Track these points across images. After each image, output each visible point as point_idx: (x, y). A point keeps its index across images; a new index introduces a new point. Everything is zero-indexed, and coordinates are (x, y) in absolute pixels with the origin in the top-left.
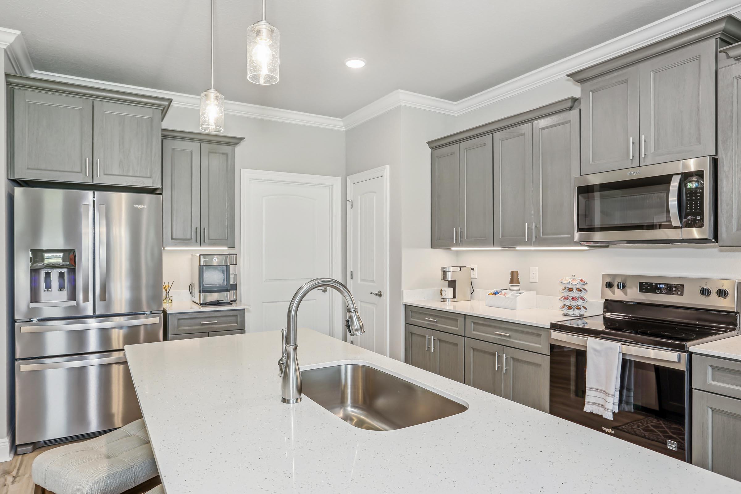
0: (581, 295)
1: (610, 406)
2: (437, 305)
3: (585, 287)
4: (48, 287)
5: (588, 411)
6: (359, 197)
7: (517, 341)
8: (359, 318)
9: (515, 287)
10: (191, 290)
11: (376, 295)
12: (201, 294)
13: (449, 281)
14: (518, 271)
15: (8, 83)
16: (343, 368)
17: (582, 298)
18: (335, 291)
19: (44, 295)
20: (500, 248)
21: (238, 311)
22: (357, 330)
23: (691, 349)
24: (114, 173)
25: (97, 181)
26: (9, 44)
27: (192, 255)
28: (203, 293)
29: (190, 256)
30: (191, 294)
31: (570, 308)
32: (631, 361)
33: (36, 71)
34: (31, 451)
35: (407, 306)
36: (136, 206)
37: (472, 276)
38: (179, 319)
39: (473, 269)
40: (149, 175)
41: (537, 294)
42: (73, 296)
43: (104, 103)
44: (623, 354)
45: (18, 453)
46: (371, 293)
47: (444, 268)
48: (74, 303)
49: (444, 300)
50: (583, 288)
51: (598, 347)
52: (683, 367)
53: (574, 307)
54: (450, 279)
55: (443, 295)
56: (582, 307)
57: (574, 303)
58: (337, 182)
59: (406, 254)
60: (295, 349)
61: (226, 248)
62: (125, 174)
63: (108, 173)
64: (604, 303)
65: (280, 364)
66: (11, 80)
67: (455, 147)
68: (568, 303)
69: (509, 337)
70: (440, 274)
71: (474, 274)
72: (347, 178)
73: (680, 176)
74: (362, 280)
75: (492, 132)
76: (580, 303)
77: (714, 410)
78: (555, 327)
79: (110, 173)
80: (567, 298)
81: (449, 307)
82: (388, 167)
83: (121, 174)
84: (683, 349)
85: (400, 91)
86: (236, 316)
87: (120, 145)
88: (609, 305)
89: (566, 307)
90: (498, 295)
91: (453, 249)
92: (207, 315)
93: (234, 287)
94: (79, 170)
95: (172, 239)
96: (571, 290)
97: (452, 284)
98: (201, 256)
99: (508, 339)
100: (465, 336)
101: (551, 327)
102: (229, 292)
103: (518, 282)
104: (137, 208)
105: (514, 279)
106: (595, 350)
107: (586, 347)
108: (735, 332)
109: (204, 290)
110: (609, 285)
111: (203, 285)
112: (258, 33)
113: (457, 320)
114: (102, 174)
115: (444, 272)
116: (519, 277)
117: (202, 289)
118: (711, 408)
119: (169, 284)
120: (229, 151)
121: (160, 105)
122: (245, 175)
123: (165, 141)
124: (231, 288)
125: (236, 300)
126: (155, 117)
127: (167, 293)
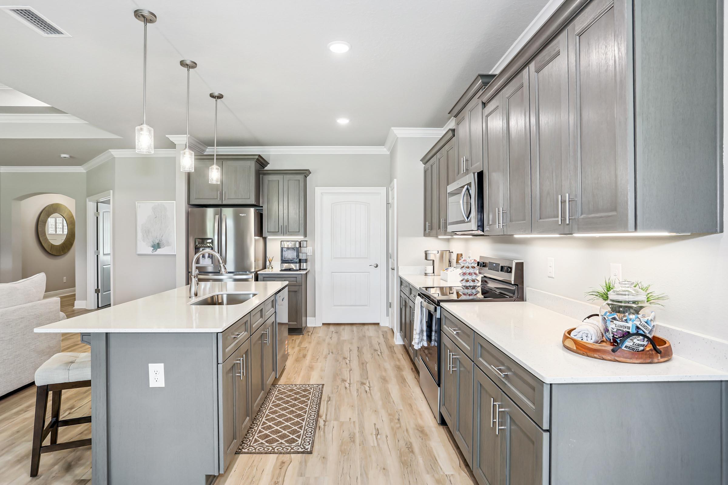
0: (475, 271)
31: (467, 281)
33: (208, 147)
53: (470, 280)
56: (475, 280)
57: (470, 277)
68: (466, 277)
80: (464, 274)
89: (464, 281)
119: (271, 258)
120: (301, 177)
121: (254, 159)
122: (318, 191)
123: (264, 176)
124: (300, 261)
125: (306, 269)
126: (252, 165)
127: (270, 263)
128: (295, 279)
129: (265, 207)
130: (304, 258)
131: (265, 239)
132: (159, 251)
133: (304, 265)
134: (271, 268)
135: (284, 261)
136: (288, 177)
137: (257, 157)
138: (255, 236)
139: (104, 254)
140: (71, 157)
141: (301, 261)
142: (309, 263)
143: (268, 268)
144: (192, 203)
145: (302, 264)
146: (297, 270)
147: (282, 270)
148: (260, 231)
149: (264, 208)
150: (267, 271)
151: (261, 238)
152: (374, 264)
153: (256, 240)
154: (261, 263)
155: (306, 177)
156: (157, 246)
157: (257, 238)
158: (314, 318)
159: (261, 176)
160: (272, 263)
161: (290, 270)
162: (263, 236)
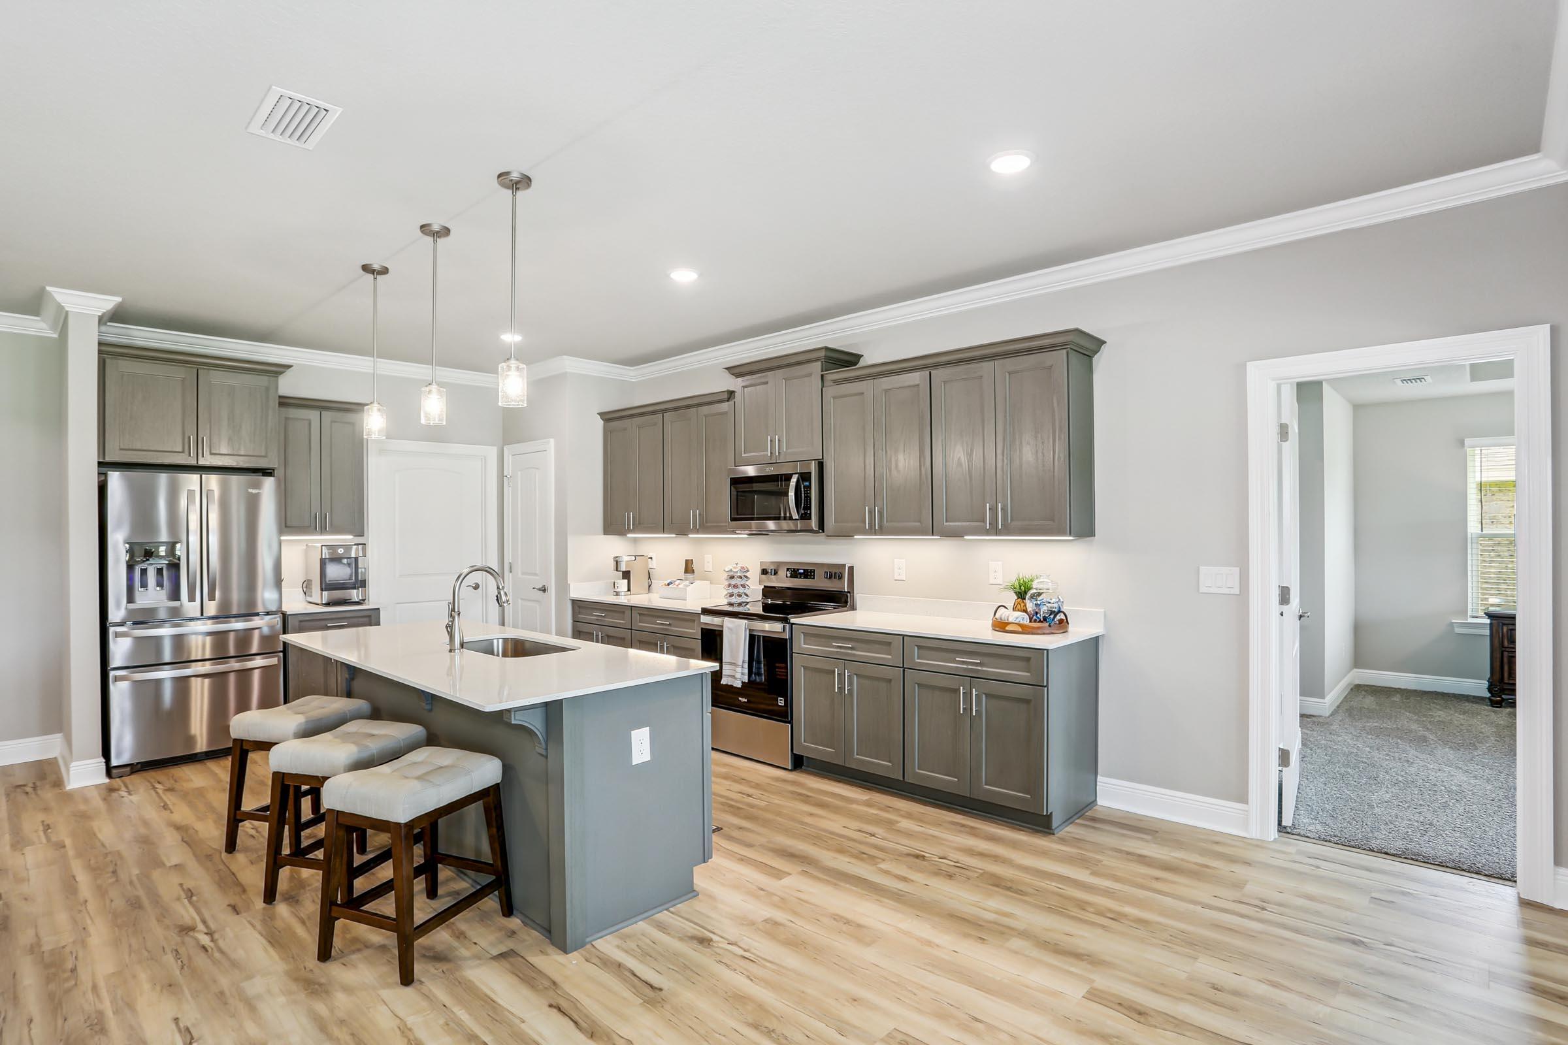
1: (738, 675)
2: (610, 599)
3: (747, 574)
4: (144, 585)
5: (724, 683)
6: (519, 473)
7: (677, 629)
8: (506, 594)
9: (690, 576)
10: (305, 589)
11: (540, 590)
12: (324, 592)
13: (624, 572)
14: (692, 560)
15: (100, 352)
16: (495, 641)
17: (743, 586)
18: (488, 574)
19: (139, 592)
20: (674, 536)
21: (373, 611)
22: (504, 603)
23: (792, 621)
24: (222, 452)
25: (202, 462)
26: (105, 311)
27: (307, 545)
28: (325, 591)
29: (305, 547)
30: (305, 593)
32: (759, 636)
34: (129, 773)
35: (574, 601)
36: (250, 490)
37: (650, 566)
38: (301, 621)
39: (651, 558)
40: (263, 454)
41: (711, 583)
42: (175, 595)
43: (211, 371)
44: (750, 630)
45: (113, 775)
46: (534, 588)
47: (617, 557)
48: (176, 604)
49: (617, 594)
50: (744, 576)
51: (730, 625)
52: (787, 636)
54: (624, 570)
55: (616, 587)
58: (492, 452)
59: (572, 543)
60: (459, 614)
61: (351, 537)
62: (236, 453)
63: (215, 452)
64: (763, 589)
65: (447, 627)
66: (103, 348)
67: (628, 422)
69: (669, 625)
70: (612, 564)
71: (652, 564)
72: (505, 448)
73: (797, 475)
74: (523, 573)
75: (662, 411)
76: (741, 590)
77: (805, 668)
78: (706, 611)
79: (217, 452)
81: (623, 600)
82: (552, 441)
83: (230, 453)
84: (785, 620)
85: (565, 357)
86: (369, 616)
87: (229, 419)
88: (768, 592)
90: (670, 586)
91: (629, 535)
92: (334, 616)
93: (363, 584)
94: (180, 450)
95: (286, 526)
96: (732, 577)
97: (626, 575)
98: (323, 547)
99: (669, 628)
100: (631, 629)
101: (702, 612)
102: (358, 589)
103: (693, 572)
104: (252, 493)
105: (689, 568)
106: (729, 628)
107: (722, 626)
108: (845, 609)
109: (326, 586)
110: (764, 572)
111: (325, 581)
112: (430, 391)
113: (624, 612)
114: (208, 453)
115: (617, 562)
116: (694, 566)
117: (325, 585)
118: (803, 666)
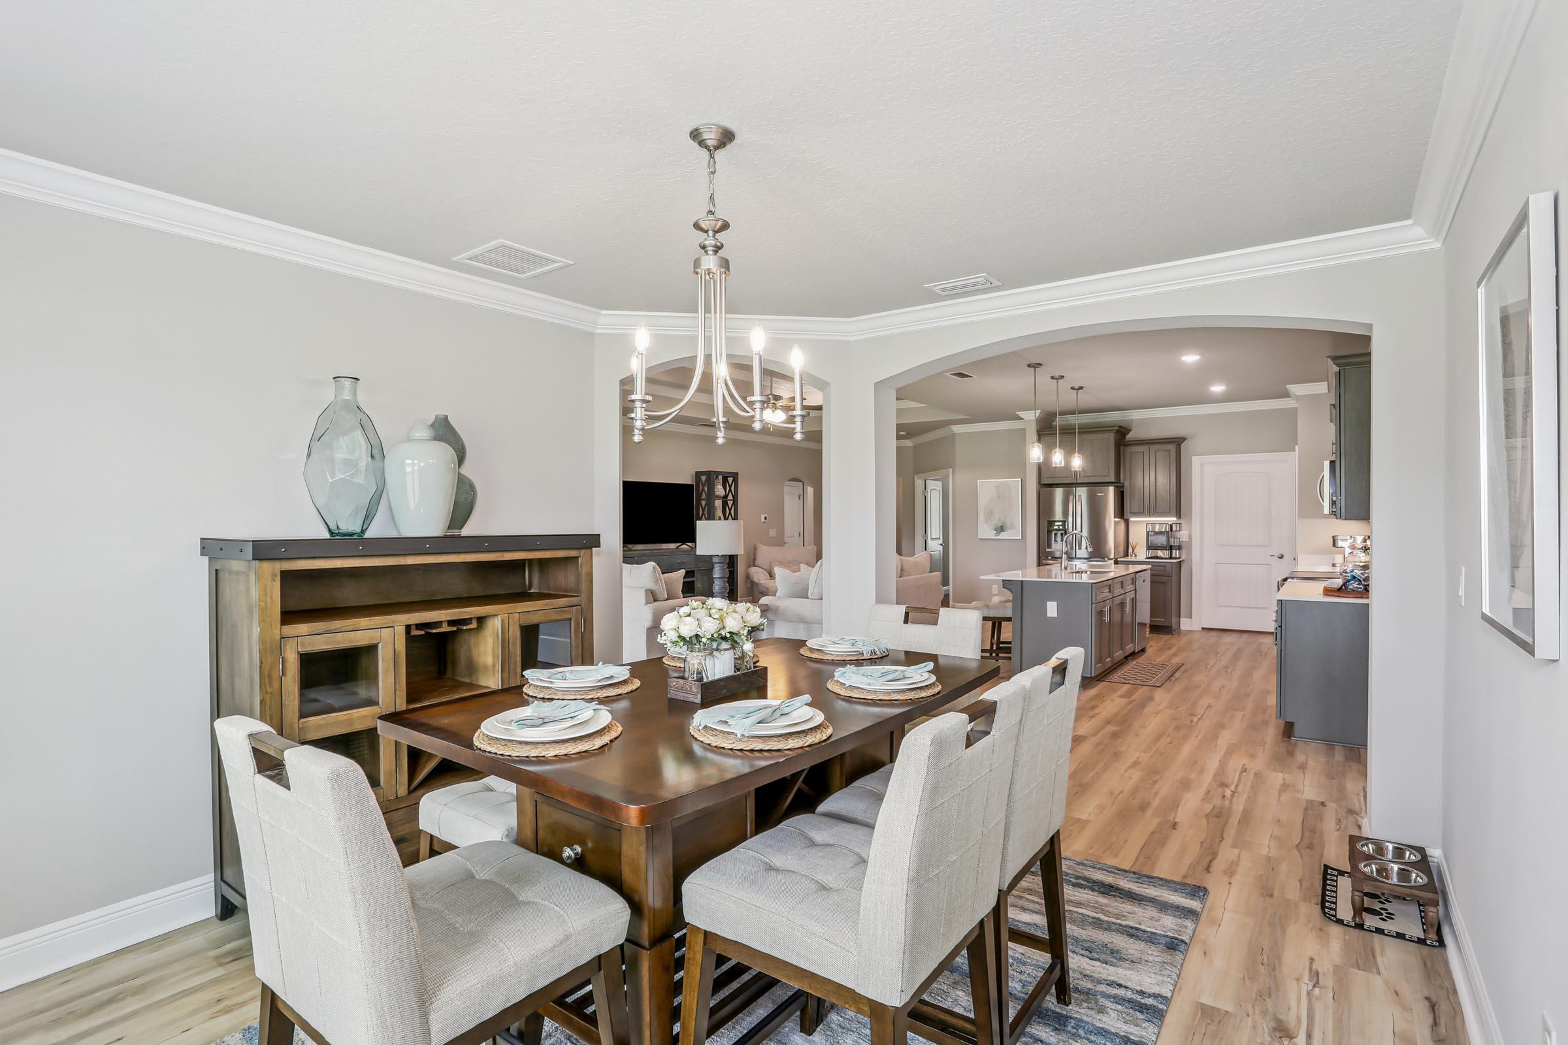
12: (1148, 551)
40: (1107, 474)
61: (1174, 519)
95: (1131, 513)
98: (1148, 525)
102: (1167, 550)
104: (1099, 496)
111: (1148, 544)
117: (1148, 547)
119: (1135, 544)
120: (1172, 447)
121: (1113, 430)
122: (1196, 461)
123: (1127, 448)
124: (1171, 548)
125: (1179, 558)
126: (1111, 437)
127: (1133, 550)
128: (1163, 568)
129: (1127, 484)
130: (1177, 544)
131: (1127, 522)
132: (1003, 536)
133: (1176, 553)
134: (1134, 555)
135: (1150, 547)
136: (1155, 447)
137: (1117, 428)
138: (1115, 518)
139: (931, 539)
140: (908, 434)
141: (1173, 548)
142: (1184, 551)
143: (1131, 556)
144: (1042, 483)
145: (1174, 551)
146: (1166, 558)
147: (1147, 558)
148: (1121, 512)
149: (1125, 485)
150: (1129, 559)
151: (1122, 520)
152: (1278, 553)
153: (1115, 522)
154: (1122, 549)
155: (1180, 445)
156: (1001, 529)
157: (1117, 519)
158: (1190, 620)
159: (1122, 447)
160: (1137, 550)
161: (1157, 558)
162: (1125, 518)
